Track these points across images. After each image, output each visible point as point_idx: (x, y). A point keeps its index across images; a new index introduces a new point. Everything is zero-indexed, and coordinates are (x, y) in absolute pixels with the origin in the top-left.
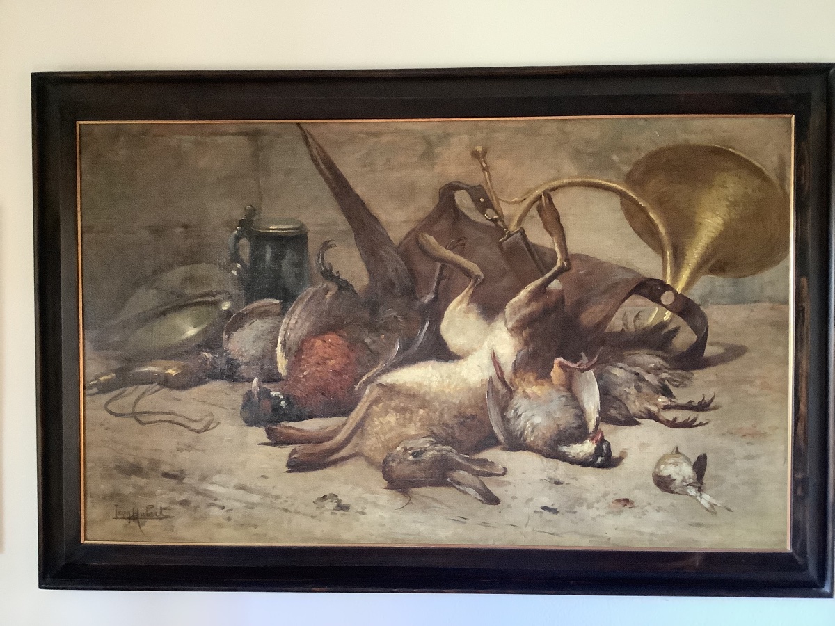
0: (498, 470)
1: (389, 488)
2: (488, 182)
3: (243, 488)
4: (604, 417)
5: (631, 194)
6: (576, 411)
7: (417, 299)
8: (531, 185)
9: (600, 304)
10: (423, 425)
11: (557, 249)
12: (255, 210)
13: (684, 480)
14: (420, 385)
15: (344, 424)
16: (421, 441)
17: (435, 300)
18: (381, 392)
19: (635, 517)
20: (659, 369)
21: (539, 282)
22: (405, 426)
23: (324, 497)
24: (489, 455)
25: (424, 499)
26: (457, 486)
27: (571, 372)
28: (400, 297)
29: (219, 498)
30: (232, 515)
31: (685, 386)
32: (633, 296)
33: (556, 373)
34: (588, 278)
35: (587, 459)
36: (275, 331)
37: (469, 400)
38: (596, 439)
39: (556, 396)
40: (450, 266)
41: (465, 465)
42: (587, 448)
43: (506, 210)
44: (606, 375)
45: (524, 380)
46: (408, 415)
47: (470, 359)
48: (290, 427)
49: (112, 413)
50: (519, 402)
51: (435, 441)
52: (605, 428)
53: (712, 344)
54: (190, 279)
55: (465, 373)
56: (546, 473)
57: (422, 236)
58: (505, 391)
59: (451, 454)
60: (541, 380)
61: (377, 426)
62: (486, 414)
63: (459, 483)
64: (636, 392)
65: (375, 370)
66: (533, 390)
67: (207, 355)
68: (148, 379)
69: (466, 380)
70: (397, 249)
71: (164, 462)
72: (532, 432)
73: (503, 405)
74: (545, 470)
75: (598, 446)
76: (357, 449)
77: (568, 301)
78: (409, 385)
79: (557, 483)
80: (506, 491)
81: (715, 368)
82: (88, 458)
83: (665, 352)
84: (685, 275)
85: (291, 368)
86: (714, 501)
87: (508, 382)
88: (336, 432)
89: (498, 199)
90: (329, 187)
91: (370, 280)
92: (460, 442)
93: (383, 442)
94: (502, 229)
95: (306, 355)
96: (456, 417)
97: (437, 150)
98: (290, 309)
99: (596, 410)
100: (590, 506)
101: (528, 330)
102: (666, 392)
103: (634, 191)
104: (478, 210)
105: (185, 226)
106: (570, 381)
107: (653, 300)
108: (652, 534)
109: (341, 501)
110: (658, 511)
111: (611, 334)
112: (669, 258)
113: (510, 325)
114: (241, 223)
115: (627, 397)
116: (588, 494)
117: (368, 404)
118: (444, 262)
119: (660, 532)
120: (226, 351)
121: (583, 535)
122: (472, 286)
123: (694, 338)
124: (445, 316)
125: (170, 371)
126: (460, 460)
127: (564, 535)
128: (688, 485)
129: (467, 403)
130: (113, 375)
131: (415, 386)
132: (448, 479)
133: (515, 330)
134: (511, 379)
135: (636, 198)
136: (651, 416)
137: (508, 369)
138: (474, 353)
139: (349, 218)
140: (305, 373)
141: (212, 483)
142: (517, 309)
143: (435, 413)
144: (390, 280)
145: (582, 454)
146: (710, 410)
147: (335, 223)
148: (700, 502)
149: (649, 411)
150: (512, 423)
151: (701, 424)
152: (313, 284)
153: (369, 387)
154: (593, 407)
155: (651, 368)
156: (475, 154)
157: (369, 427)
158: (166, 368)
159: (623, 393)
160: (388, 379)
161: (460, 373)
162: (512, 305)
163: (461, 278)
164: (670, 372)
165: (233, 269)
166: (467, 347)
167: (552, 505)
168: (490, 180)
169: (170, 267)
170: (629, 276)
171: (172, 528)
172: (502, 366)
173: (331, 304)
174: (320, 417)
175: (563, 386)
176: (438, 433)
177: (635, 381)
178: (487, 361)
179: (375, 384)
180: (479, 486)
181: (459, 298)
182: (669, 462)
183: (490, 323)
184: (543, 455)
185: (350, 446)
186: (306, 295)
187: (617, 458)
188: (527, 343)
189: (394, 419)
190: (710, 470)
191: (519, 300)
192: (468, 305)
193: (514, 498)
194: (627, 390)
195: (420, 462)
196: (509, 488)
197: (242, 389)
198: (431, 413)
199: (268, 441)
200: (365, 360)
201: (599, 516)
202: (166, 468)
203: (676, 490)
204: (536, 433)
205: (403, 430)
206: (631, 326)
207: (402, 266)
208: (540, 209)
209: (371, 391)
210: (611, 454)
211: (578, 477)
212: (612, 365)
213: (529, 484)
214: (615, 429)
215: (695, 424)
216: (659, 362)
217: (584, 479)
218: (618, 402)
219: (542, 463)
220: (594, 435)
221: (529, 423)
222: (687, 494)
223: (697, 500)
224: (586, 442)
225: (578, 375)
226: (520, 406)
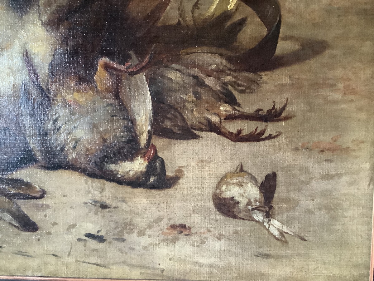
0: (37, 192)
4: (158, 130)
13: (249, 203)
19: (193, 245)
20: (222, 71)
24: (24, 174)
27: (118, 75)
31: (252, 92)
33: (101, 76)
35: (138, 178)
38: (148, 154)
39: (101, 104)
42: (138, 165)
44: (159, 79)
45: (63, 86)
50: (58, 112)
52: (158, 142)
53: (286, 39)
56: (90, 195)
60: (83, 86)
64: (195, 100)
66: (74, 97)
72: (74, 147)
73: (40, 116)
74: (89, 192)
75: (150, 162)
79: (104, 206)
80: (45, 216)
81: (289, 68)
83: (231, 50)
86: (285, 229)
87: (44, 86)
99: (148, 122)
100: (141, 233)
102: (232, 101)
106: (118, 87)
108: (211, 266)
110: (219, 239)
111: (166, 27)
113: (44, 18)
115: (184, 106)
116: (139, 219)
119: (221, 264)
121: (133, 266)
123: (264, 32)
127: (111, 267)
134: (48, 83)
136: (212, 128)
137: (44, 73)
145: (132, 173)
146: (280, 120)
148: (268, 230)
149: (209, 122)
151: (270, 137)
154: (144, 117)
155: (213, 70)
159: (179, 101)
164: (234, 74)
167: (98, 232)
172: (36, 68)
175: (109, 92)
177: (193, 86)
178: (19, 62)
180: (14, 209)
182: (232, 182)
183: (21, 16)
184: (88, 175)
187: (172, 178)
190: (280, 191)
193: (54, 224)
194: (184, 97)
196: (48, 212)
201: (151, 244)
203: (241, 215)
204: (78, 149)
206: (189, 18)
210: (165, 173)
211: (127, 199)
212: (166, 67)
213: (71, 208)
214: (169, 143)
215: (263, 137)
216: (222, 63)
217: (135, 202)
218: (173, 112)
219: (86, 184)
220: (146, 150)
221: (70, 137)
222: (253, 220)
223: (265, 227)
224: (137, 159)
225: (127, 79)
226: (59, 117)
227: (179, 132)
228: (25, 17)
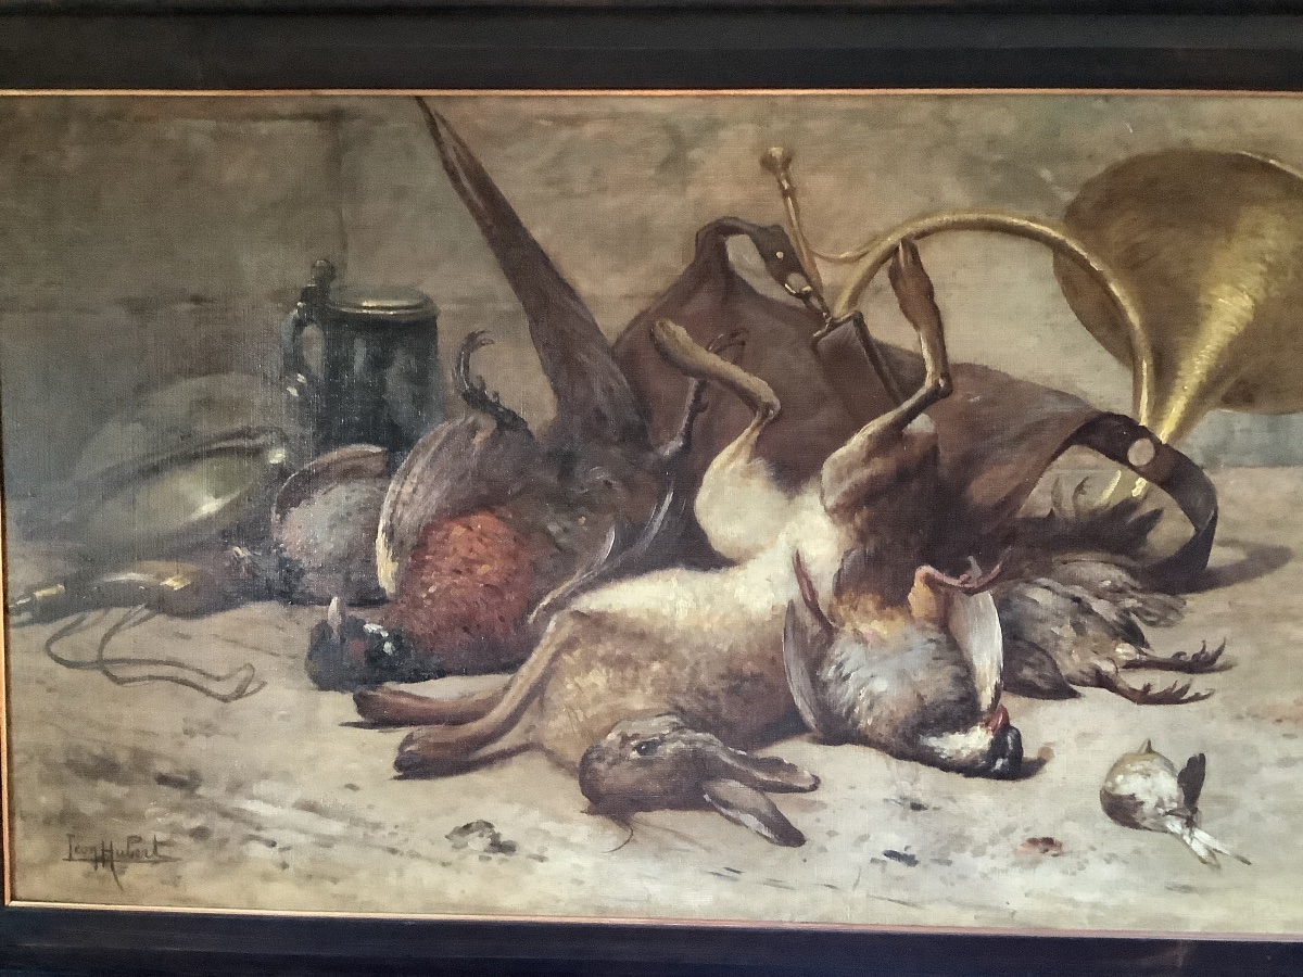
0: (804, 780)
1: (591, 812)
2: (793, 218)
3: (310, 807)
4: (1011, 682)
5: (1074, 245)
6: (957, 669)
7: (650, 448)
8: (879, 226)
9: (1008, 462)
10: (659, 692)
11: (926, 354)
12: (332, 268)
13: (1160, 804)
14: (654, 615)
15: (507, 688)
16: (655, 722)
17: (687, 448)
18: (580, 626)
19: (1064, 872)
20: (1121, 591)
21: (888, 417)
22: (623, 693)
23: (467, 827)
24: (785, 751)
25: (658, 833)
26: (723, 810)
27: (947, 594)
28: (617, 444)
29: (265, 825)
30: (289, 856)
31: (1170, 625)
32: (1074, 448)
33: (919, 595)
34: (985, 411)
35: (974, 762)
36: (372, 508)
37: (749, 645)
38: (993, 723)
39: (917, 639)
40: (716, 384)
41: (739, 770)
42: (977, 740)
43: (827, 275)
44: (1016, 601)
45: (855, 609)
46: (630, 673)
47: (751, 565)
48: (401, 693)
49: (59, 660)
50: (846, 651)
51: (681, 724)
52: (1011, 702)
53: (1224, 543)
54: (207, 403)
55: (741, 593)
56: (894, 787)
57: (662, 325)
58: (817, 629)
59: (711, 749)
60: (888, 609)
61: (569, 693)
62: (782, 673)
63: (727, 805)
64: (1074, 634)
65: (567, 584)
66: (874, 627)
67: (241, 552)
68: (128, 597)
69: (742, 606)
70: (611, 351)
71: (160, 756)
72: (871, 707)
73: (813, 656)
74: (893, 782)
75: (995, 735)
76: (531, 737)
77: (945, 456)
78: (631, 615)
79: (917, 807)
80: (818, 820)
81: (1229, 589)
82: (15, 747)
83: (1134, 558)
84: (1177, 407)
85: (407, 577)
86: (1217, 845)
87: (825, 611)
88: (491, 703)
89: (811, 254)
90: (479, 224)
91: (560, 409)
92: (731, 726)
93: (579, 724)
94: (819, 314)
95: (434, 554)
96: (722, 677)
97: (694, 154)
98: (403, 465)
99: (995, 670)
100: (979, 852)
101: (865, 511)
102: (1133, 636)
103: (1080, 239)
104: (772, 275)
105: (196, 299)
106: (946, 612)
107: (1112, 456)
108: (1094, 906)
109: (498, 835)
110: (1108, 862)
111: (1028, 521)
112: (1145, 374)
113: (831, 502)
114: (306, 295)
115: (1057, 645)
116: (975, 829)
117: (552, 650)
118: (705, 377)
119: (1111, 902)
120: (276, 545)
121: (962, 905)
122: (758, 425)
123: (1191, 531)
124: (704, 482)
125: (169, 582)
126: (729, 761)
127: (927, 906)
128: (1167, 813)
129: (743, 650)
130: (61, 587)
131: (645, 617)
132: (706, 797)
133: (841, 513)
134: (831, 606)
135: (1084, 254)
136: (1102, 681)
137: (825, 588)
138: (760, 555)
139: (517, 288)
140: (432, 590)
141: (252, 797)
142: (845, 470)
143: (681, 668)
144: (597, 410)
145: (965, 753)
146: (1213, 671)
147: (492, 298)
148: (1189, 847)
149: (1098, 671)
150: (831, 690)
151: (1197, 698)
152: (448, 417)
153: (555, 617)
154: (988, 662)
155: (1105, 589)
156: (768, 163)
157: (556, 694)
158: (161, 576)
159: (1048, 636)
160: (592, 602)
161: (732, 593)
162: (835, 462)
163: (737, 409)
164: (1140, 596)
165: (289, 383)
166: (745, 544)
167: (905, 849)
168: (797, 214)
169: (169, 379)
170: (1066, 408)
171: (176, 881)
172: (813, 580)
173: (482, 456)
174: (460, 673)
175: (933, 620)
176: (687, 707)
177: (1073, 614)
178: (784, 570)
179: (566, 611)
180: (764, 810)
181: (731, 448)
182: (1134, 769)
183: (791, 498)
184: (891, 754)
185: (517, 729)
186: (436, 436)
187: (1033, 761)
188: (862, 537)
189: (604, 680)
190: (1210, 786)
191: (849, 453)
192: (749, 461)
193: (832, 834)
194: (1057, 630)
195: (651, 763)
196: (821, 814)
197: (309, 618)
198: (674, 670)
199: (358, 718)
200: (548, 564)
201: (994, 870)
202: (164, 767)
203: (1146, 823)
204: (876, 711)
205: (621, 700)
206: (1068, 507)
207: (620, 382)
208: (895, 276)
209: (559, 626)
210: (1021, 753)
211: (956, 796)
212: (1029, 582)
213: (862, 807)
214: (1031, 706)
215: (1185, 697)
216: (1120, 577)
217: (969, 800)
218: (1038, 654)
219: (888, 768)
220: (990, 716)
221: (863, 693)
222: (1166, 831)
223: (1185, 842)
224: (974, 730)
225: (962, 600)
226: (848, 659)
227: (1047, 687)
228: (798, 499)
